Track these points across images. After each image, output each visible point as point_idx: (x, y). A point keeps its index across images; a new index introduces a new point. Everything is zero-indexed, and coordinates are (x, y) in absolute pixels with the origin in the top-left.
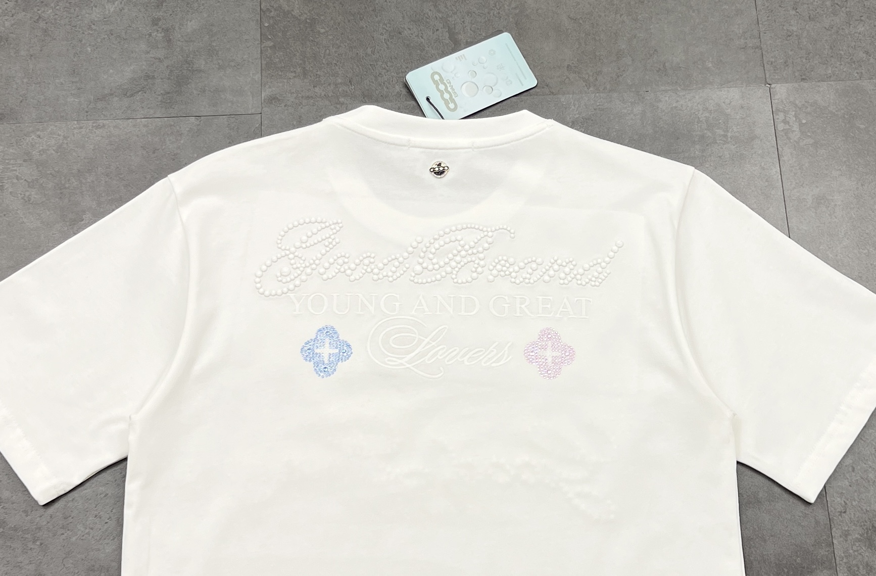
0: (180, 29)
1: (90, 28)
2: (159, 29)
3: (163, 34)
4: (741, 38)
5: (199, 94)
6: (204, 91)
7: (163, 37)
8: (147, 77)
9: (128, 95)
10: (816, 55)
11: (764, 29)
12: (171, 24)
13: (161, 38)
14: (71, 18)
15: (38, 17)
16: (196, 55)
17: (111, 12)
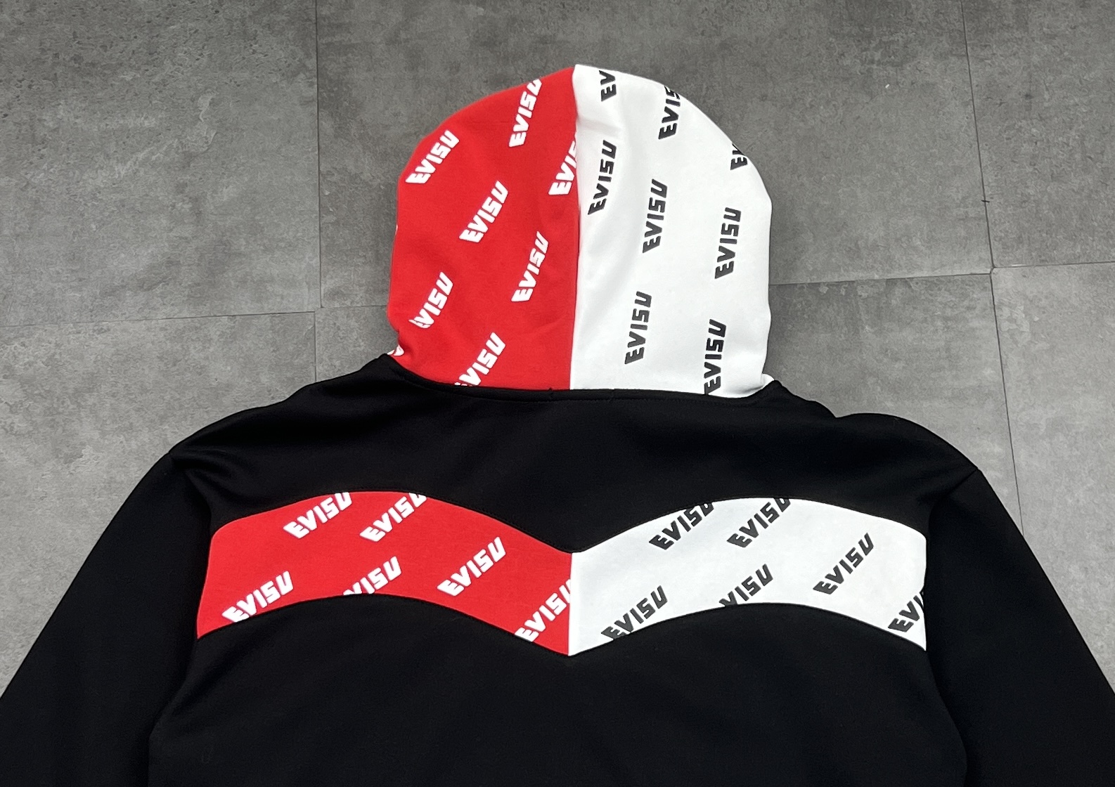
0: (213, 198)
1: (94, 198)
2: (185, 198)
3: (190, 205)
4: (959, 207)
5: (238, 286)
6: (245, 282)
7: (191, 209)
8: (170, 263)
9: (145, 288)
10: (1060, 228)
11: (990, 193)
12: (201, 192)
13: (188, 210)
14: (69, 184)
15: (25, 184)
16: (235, 233)
17: (122, 177)
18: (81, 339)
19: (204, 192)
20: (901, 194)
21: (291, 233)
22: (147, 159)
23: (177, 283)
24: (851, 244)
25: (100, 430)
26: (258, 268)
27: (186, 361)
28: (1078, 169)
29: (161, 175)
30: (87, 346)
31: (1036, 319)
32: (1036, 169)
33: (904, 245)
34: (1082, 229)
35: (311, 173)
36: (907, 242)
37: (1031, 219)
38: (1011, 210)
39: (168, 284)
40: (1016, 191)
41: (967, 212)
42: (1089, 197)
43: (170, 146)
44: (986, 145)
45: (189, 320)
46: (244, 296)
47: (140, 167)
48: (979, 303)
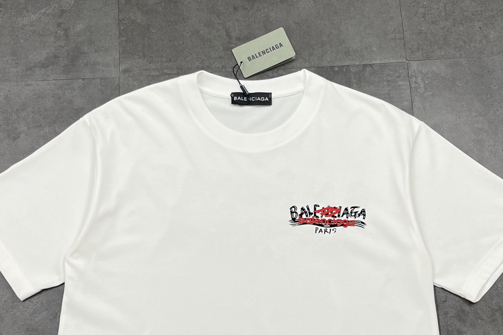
18: (19, 88)
19: (69, 27)
20: (368, 28)
21: (106, 44)
22: (44, 13)
23: (58, 65)
24: (346, 50)
25: (27, 127)
26: (93, 59)
27: (64, 98)
28: (443, 19)
29: (51, 19)
30: (22, 91)
31: (427, 82)
32: (425, 19)
33: (369, 50)
34: (444, 45)
35: (115, 18)
36: (370, 49)
37: (423, 40)
38: (414, 36)
39: (54, 65)
40: (417, 28)
41: (395, 36)
42: (448, 30)
43: (55, 7)
44: (404, 9)
45: (65, 80)
46: (87, 70)
47: (42, 16)
48: (402, 74)
